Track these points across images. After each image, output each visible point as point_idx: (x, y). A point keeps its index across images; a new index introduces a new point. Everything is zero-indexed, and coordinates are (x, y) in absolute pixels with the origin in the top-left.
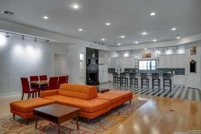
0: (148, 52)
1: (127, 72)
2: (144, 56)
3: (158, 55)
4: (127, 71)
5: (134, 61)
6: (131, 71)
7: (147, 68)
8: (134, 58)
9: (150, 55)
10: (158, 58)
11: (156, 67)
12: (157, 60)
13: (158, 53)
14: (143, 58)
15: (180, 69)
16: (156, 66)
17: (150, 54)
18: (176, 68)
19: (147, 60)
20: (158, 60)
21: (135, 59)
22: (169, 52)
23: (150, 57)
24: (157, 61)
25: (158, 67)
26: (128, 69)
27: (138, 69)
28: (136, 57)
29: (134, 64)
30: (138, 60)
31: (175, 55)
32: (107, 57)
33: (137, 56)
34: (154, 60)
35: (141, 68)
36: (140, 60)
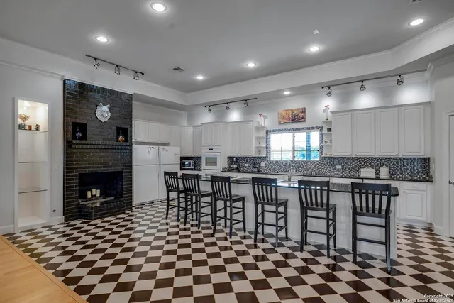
0: (295, 104)
1: (235, 166)
2: (284, 118)
3: (329, 111)
4: (236, 163)
5: (255, 135)
6: (247, 165)
7: (294, 157)
8: (255, 124)
9: (301, 114)
10: (328, 122)
11: (321, 152)
12: (326, 129)
13: (327, 104)
14: (280, 123)
15: (407, 159)
16: (321, 147)
17: (304, 111)
18: (393, 155)
19: (293, 129)
20: (329, 130)
21: (258, 129)
22: (365, 100)
23: (302, 119)
24: (325, 131)
25: (326, 153)
26: (237, 159)
27: (266, 159)
28: (261, 121)
29: (254, 144)
30: (268, 132)
32: (185, 123)
33: (265, 117)
34: (313, 128)
35: (275, 156)
36: (273, 131)
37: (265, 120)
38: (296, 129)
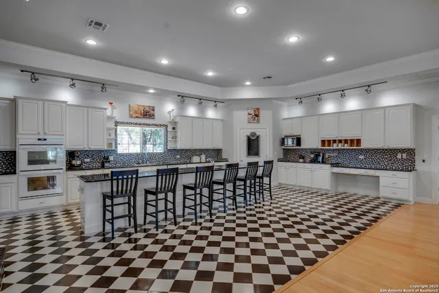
2: (136, 112)
5: (106, 125)
9: (152, 112)
10: (172, 122)
11: (166, 146)
14: (131, 116)
16: (166, 142)
17: (153, 109)
19: (144, 124)
20: (174, 128)
21: (106, 118)
23: (152, 116)
24: (170, 129)
27: (115, 151)
29: (105, 136)
30: (117, 123)
31: (202, 118)
33: (114, 108)
35: (121, 149)
36: (122, 123)
37: (114, 110)
38: (147, 125)
